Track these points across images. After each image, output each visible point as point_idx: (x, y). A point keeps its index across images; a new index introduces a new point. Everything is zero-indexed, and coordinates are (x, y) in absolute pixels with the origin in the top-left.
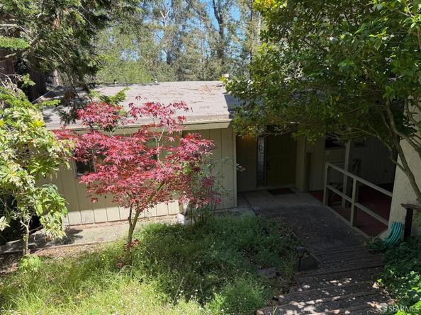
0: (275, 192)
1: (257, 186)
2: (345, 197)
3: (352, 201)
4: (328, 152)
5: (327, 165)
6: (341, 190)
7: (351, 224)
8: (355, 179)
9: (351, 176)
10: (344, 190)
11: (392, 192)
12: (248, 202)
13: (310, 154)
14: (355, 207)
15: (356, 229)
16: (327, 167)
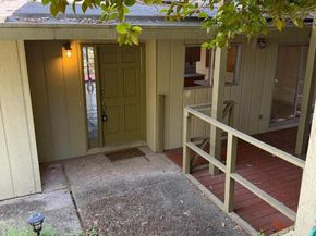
0: (114, 157)
1: (89, 147)
2: (214, 162)
3: (227, 169)
4: (188, 93)
5: (187, 111)
6: (207, 149)
7: (225, 206)
8: (232, 132)
9: (224, 128)
10: (212, 150)
11: (305, 159)
12: (67, 178)
13: (164, 96)
14: (232, 180)
15: (234, 216)
16: (186, 115)
